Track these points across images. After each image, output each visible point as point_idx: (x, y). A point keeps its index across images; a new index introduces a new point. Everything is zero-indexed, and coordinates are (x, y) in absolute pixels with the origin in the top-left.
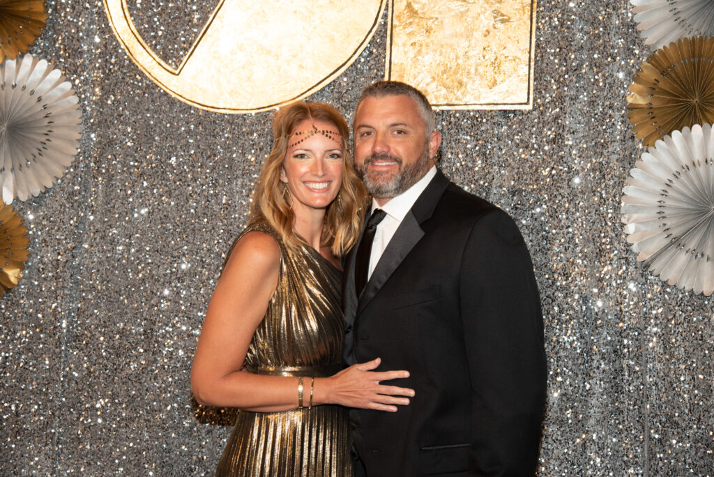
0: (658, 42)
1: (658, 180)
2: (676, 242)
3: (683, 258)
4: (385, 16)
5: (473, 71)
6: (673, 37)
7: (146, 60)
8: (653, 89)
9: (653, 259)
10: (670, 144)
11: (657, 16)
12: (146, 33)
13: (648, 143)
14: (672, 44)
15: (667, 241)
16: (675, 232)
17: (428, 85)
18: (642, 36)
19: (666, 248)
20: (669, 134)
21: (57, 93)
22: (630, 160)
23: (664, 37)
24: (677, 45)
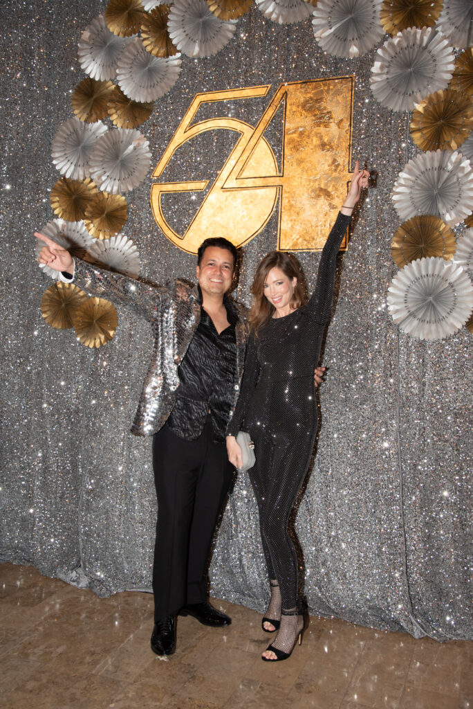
0: (406, 218)
1: (405, 284)
2: (412, 315)
3: (416, 322)
4: (277, 207)
5: (319, 233)
6: (412, 215)
7: (169, 234)
8: (403, 240)
9: (401, 323)
10: (411, 267)
11: (404, 205)
12: (169, 221)
13: (400, 267)
14: (411, 218)
15: (408, 314)
16: (412, 310)
17: (298, 239)
18: (398, 214)
19: (407, 317)
20: (411, 262)
21: (131, 251)
22: (393, 274)
23: (408, 215)
24: (414, 219)
